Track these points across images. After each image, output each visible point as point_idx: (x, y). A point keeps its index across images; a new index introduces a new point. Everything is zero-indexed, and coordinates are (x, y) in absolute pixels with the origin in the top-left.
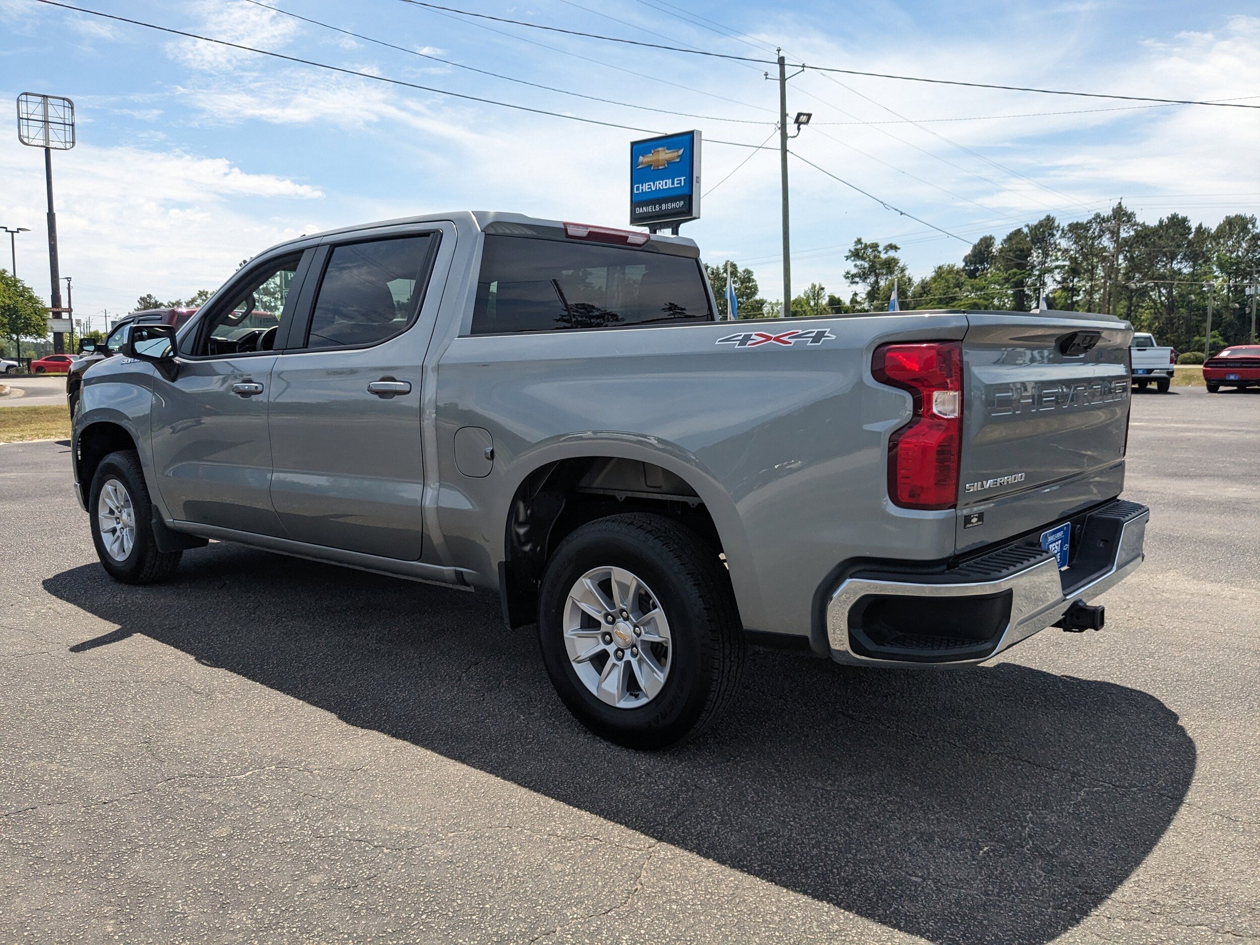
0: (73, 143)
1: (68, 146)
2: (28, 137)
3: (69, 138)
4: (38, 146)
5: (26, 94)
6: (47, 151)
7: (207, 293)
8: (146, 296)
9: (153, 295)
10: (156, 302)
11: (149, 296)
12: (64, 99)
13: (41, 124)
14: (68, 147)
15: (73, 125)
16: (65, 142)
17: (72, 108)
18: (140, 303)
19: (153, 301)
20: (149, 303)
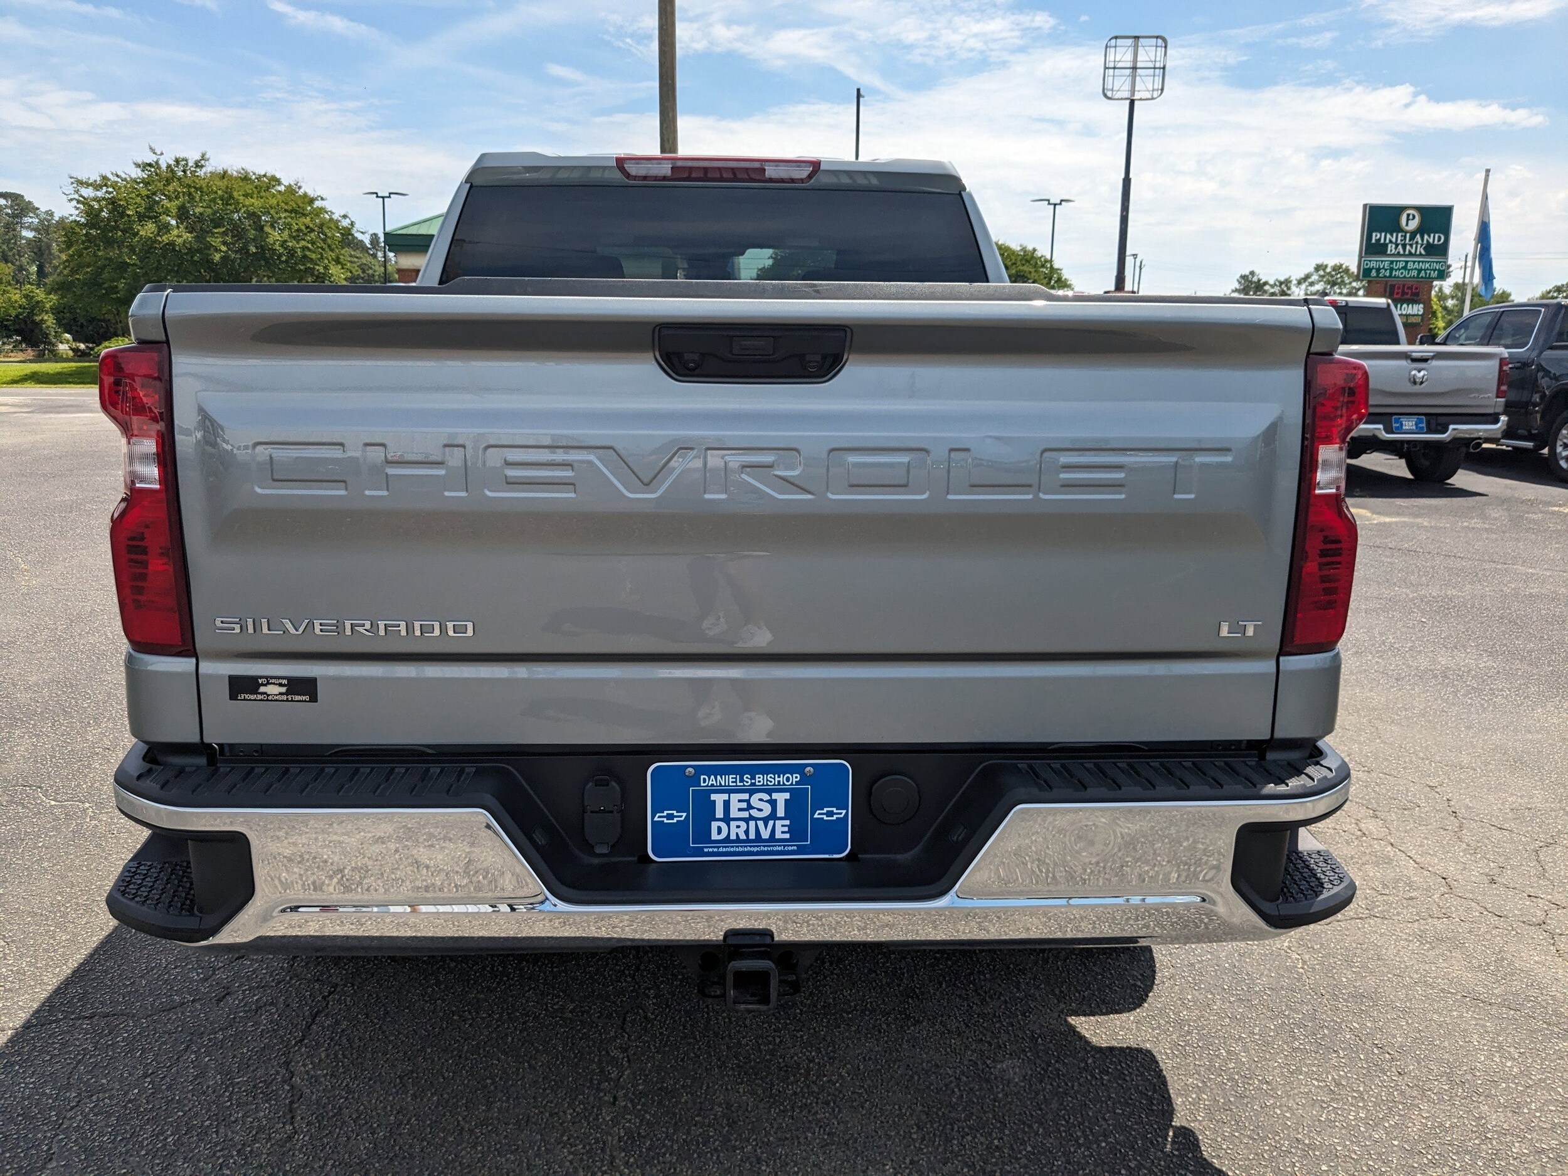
0: (1162, 90)
1: (1156, 94)
2: (1112, 90)
3: (1158, 85)
4: (1122, 99)
5: (1116, 38)
6: (1132, 103)
7: (1326, 266)
8: (1247, 273)
9: (1257, 271)
10: (1259, 280)
11: (1252, 273)
12: (1157, 37)
13: (1128, 72)
14: (1155, 96)
15: (1164, 68)
16: (1153, 90)
17: (1166, 47)
18: (1240, 283)
19: (1255, 279)
20: (1251, 282)
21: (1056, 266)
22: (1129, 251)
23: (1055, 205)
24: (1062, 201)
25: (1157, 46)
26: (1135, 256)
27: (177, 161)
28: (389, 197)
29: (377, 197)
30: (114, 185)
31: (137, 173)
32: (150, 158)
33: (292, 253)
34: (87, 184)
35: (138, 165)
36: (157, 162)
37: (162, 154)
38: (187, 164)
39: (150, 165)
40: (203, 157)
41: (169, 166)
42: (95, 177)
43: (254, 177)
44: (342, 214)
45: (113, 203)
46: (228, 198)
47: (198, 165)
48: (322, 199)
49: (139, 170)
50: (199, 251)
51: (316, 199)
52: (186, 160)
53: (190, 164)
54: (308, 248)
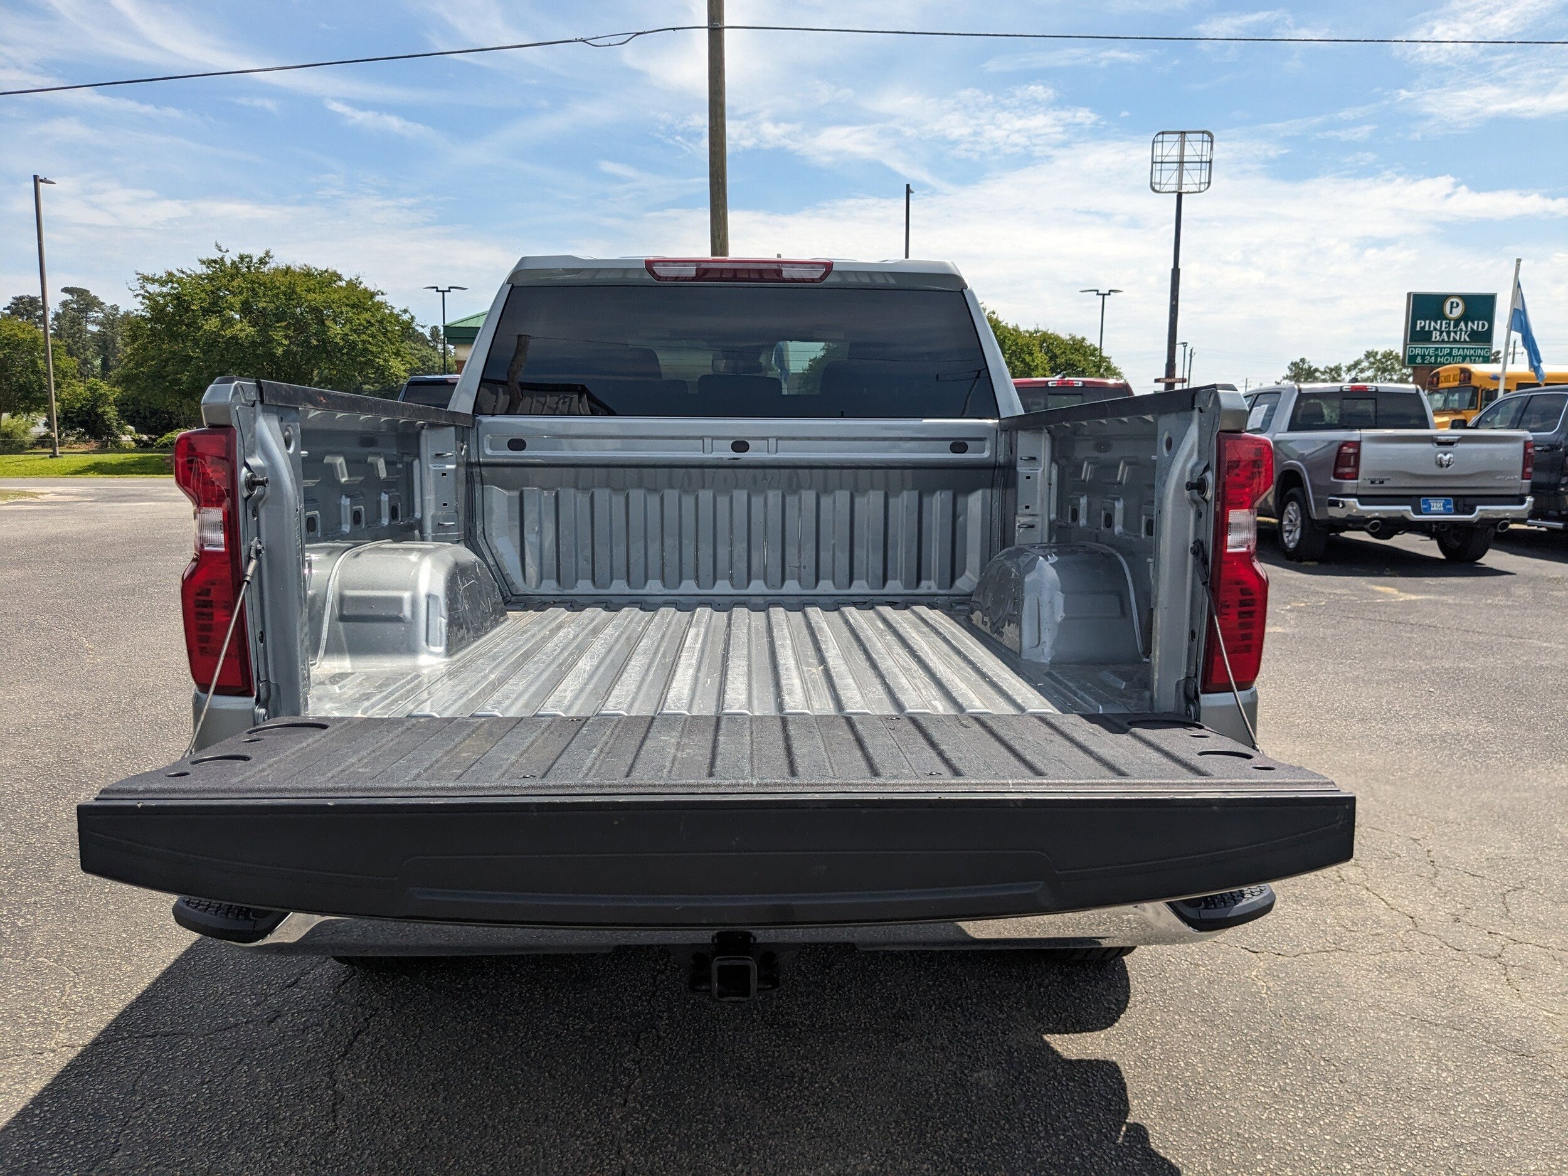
0: (1209, 183)
1: (1203, 187)
2: (1160, 184)
3: (1205, 179)
4: (1169, 192)
5: (1163, 133)
6: (1180, 196)
7: (1377, 353)
8: (1298, 361)
9: (1307, 359)
10: (1310, 367)
11: (1303, 360)
12: (1203, 132)
13: (1175, 166)
14: (1202, 189)
15: (1210, 162)
16: (1200, 184)
17: (1212, 142)
18: (1291, 369)
19: (1306, 366)
20: (1302, 369)
21: (1104, 354)
22: (1179, 339)
23: (1104, 295)
24: (1110, 291)
25: (1203, 141)
26: (1185, 344)
27: (242, 258)
28: (449, 291)
29: (437, 291)
30: (180, 281)
31: (202, 270)
32: (216, 255)
33: (353, 346)
34: (153, 281)
35: (203, 262)
36: (222, 259)
37: (227, 251)
38: (251, 261)
39: (215, 262)
40: (267, 253)
41: (233, 263)
42: (161, 273)
43: (316, 273)
44: (402, 309)
45: (178, 298)
46: (291, 294)
47: (262, 262)
48: (382, 294)
49: (204, 267)
50: (261, 344)
51: (377, 294)
52: (251, 257)
53: (254, 261)
54: (370, 343)
